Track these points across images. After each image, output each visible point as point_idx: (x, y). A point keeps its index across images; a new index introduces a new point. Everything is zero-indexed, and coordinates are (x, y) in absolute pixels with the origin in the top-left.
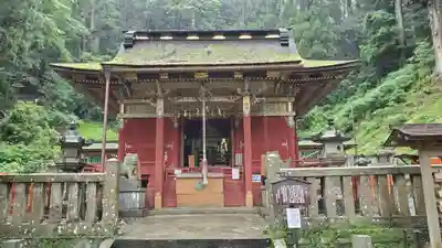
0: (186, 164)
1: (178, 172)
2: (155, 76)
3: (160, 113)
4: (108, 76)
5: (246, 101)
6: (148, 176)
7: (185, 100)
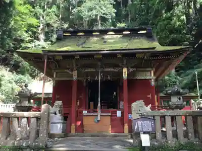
0: (89, 108)
1: (85, 112)
2: (72, 57)
3: (75, 78)
4: (46, 57)
5: (125, 70)
6: (68, 114)
7: (89, 70)
